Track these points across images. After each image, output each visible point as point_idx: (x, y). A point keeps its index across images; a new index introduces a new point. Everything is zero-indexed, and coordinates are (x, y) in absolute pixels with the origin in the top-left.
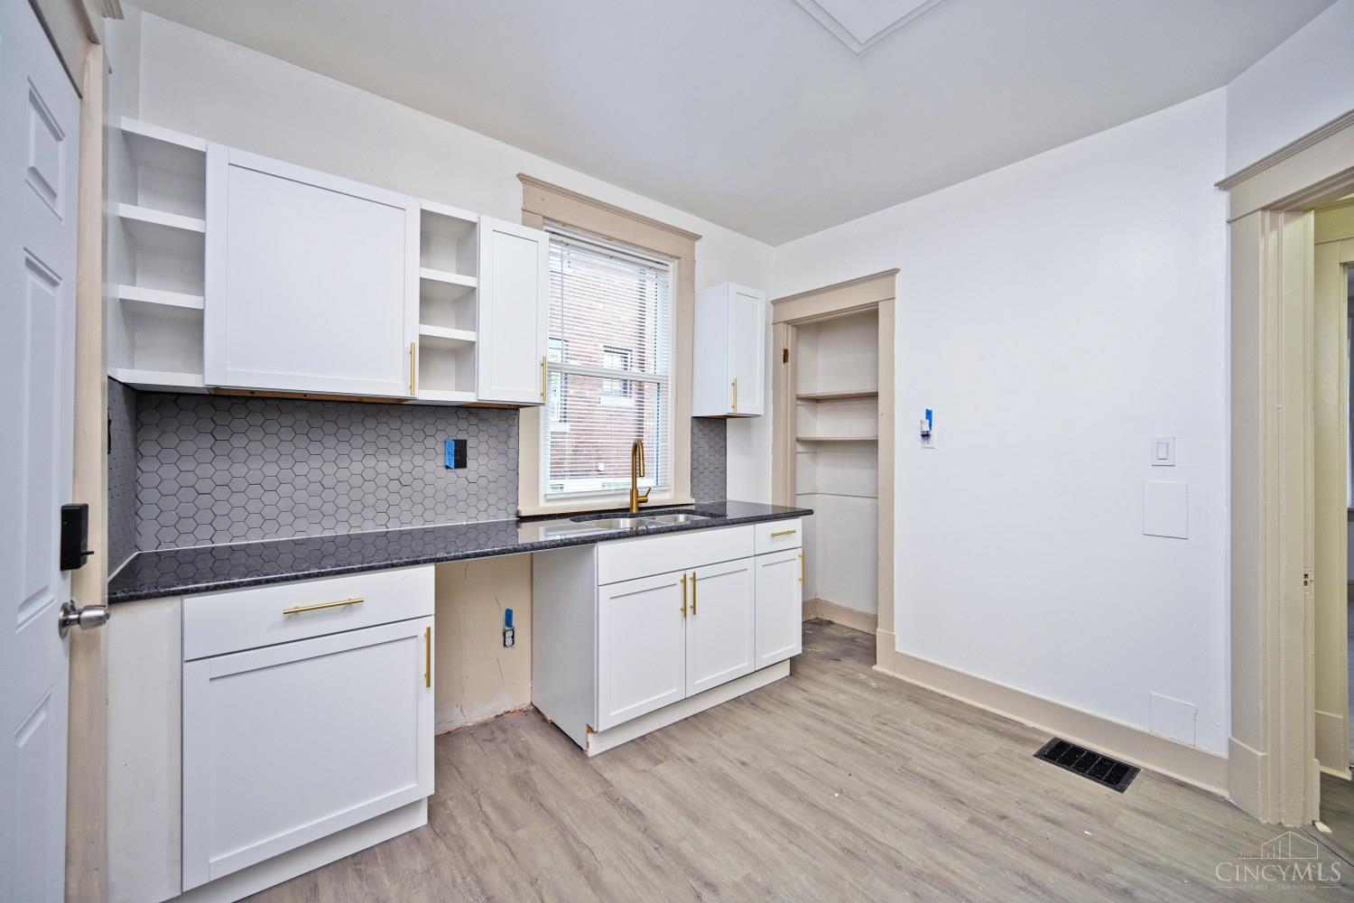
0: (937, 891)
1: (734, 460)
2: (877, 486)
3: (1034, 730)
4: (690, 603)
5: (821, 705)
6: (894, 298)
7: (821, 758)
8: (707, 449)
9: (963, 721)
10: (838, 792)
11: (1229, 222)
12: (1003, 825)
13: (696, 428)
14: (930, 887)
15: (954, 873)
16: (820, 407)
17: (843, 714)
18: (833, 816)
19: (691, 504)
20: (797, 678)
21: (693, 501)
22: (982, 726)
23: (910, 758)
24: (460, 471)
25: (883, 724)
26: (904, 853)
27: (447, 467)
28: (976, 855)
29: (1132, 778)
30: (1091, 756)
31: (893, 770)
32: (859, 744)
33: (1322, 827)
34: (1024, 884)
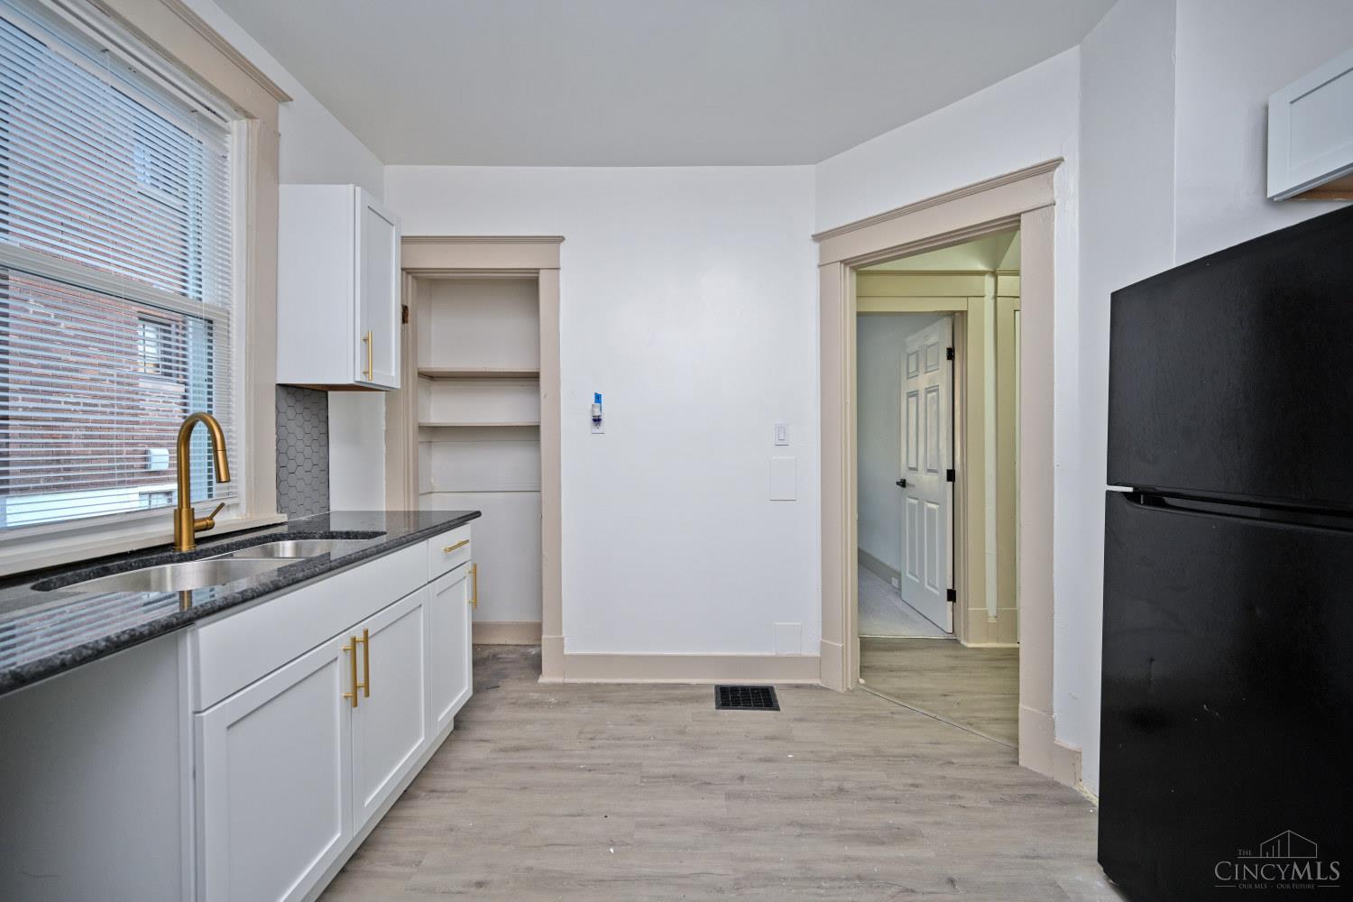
0: (762, 890)
1: (338, 454)
2: (540, 478)
3: (699, 686)
4: (361, 681)
5: (517, 749)
6: (558, 269)
7: (564, 816)
8: (300, 436)
9: (649, 702)
10: (611, 846)
11: (819, 266)
12: (746, 786)
13: (283, 406)
14: (756, 891)
15: (757, 860)
16: (435, 386)
17: (550, 748)
18: (626, 879)
19: (281, 524)
20: (464, 729)
21: (283, 518)
22: (666, 699)
23: (640, 764)
25: (591, 739)
26: (712, 871)
28: (755, 828)
29: (775, 695)
30: (745, 690)
31: (637, 785)
32: (587, 775)
33: (862, 681)
34: (798, 831)
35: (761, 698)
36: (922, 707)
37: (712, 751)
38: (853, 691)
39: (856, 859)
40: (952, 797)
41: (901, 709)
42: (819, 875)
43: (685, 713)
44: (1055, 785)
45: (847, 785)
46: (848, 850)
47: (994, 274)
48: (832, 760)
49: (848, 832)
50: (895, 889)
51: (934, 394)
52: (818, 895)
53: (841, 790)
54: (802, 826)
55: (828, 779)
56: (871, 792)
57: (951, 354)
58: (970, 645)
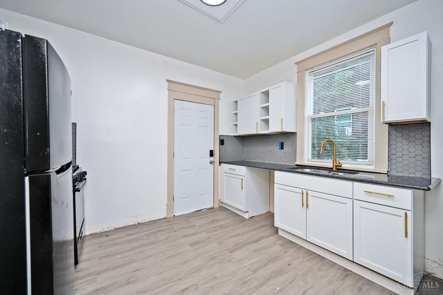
24: (282, 150)
27: (279, 149)
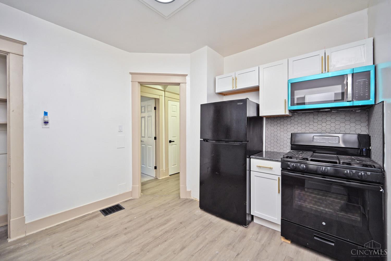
0: (148, 247)
9: (77, 225)
11: (132, 81)
12: (128, 230)
14: (146, 248)
15: (143, 242)
22: (83, 221)
23: (89, 242)
25: (60, 246)
26: (133, 252)
28: (137, 237)
29: (121, 206)
30: (110, 208)
31: (93, 248)
32: (68, 256)
33: (142, 194)
34: (148, 232)
35: (117, 208)
36: (158, 195)
37: (112, 227)
38: (141, 197)
39: (163, 229)
40: (173, 209)
41: (154, 197)
42: (158, 237)
43: (95, 222)
44: (187, 199)
45: (152, 217)
46: (160, 229)
47: (165, 91)
48: (146, 214)
49: (158, 226)
50: (173, 230)
51: (151, 118)
52: (160, 240)
53: (152, 219)
54: (148, 230)
55: (147, 218)
56: (158, 216)
57: (155, 108)
58: (160, 179)
